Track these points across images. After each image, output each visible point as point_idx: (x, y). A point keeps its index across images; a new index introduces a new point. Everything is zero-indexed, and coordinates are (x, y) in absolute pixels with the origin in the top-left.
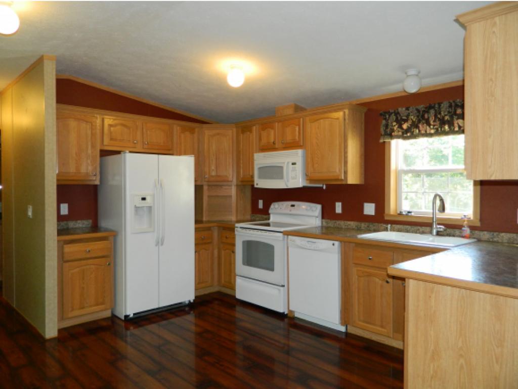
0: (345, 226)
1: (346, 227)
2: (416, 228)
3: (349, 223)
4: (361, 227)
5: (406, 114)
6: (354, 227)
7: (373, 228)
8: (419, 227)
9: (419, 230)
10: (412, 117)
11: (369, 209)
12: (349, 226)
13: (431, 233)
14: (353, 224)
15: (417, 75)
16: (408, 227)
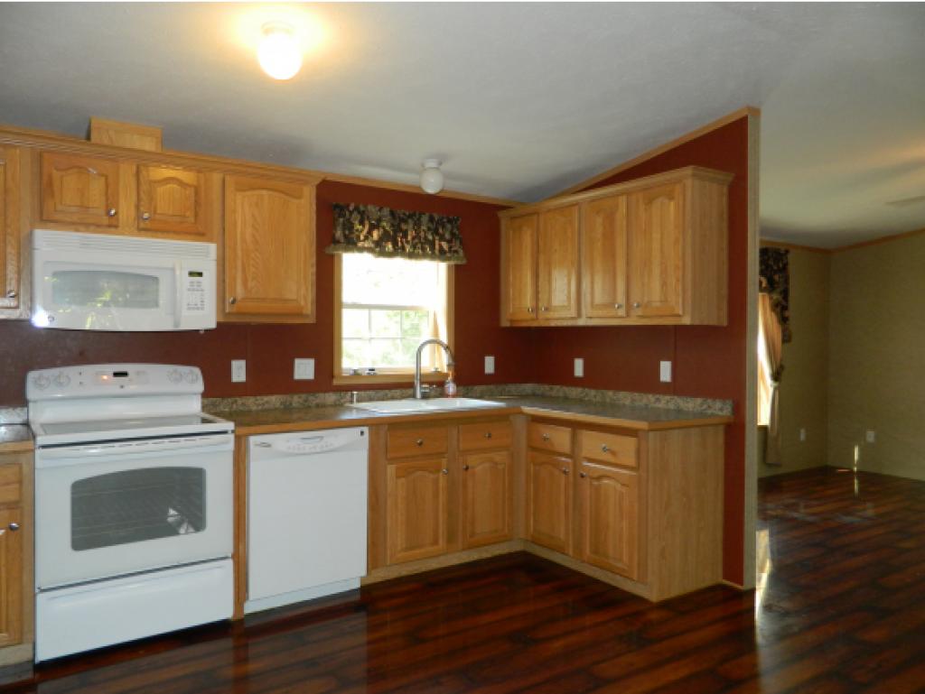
0: (259, 405)
1: (260, 408)
2: (381, 393)
3: (266, 399)
4: (291, 404)
5: (376, 217)
6: (278, 405)
7: (314, 402)
8: (387, 391)
9: (386, 395)
10: (385, 224)
11: (304, 369)
12: (266, 406)
13: (413, 396)
14: (274, 400)
15: (437, 168)
16: (371, 393)
